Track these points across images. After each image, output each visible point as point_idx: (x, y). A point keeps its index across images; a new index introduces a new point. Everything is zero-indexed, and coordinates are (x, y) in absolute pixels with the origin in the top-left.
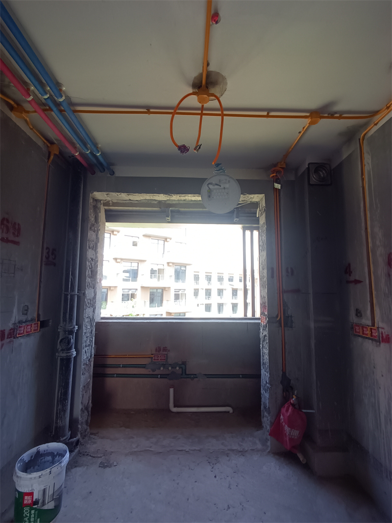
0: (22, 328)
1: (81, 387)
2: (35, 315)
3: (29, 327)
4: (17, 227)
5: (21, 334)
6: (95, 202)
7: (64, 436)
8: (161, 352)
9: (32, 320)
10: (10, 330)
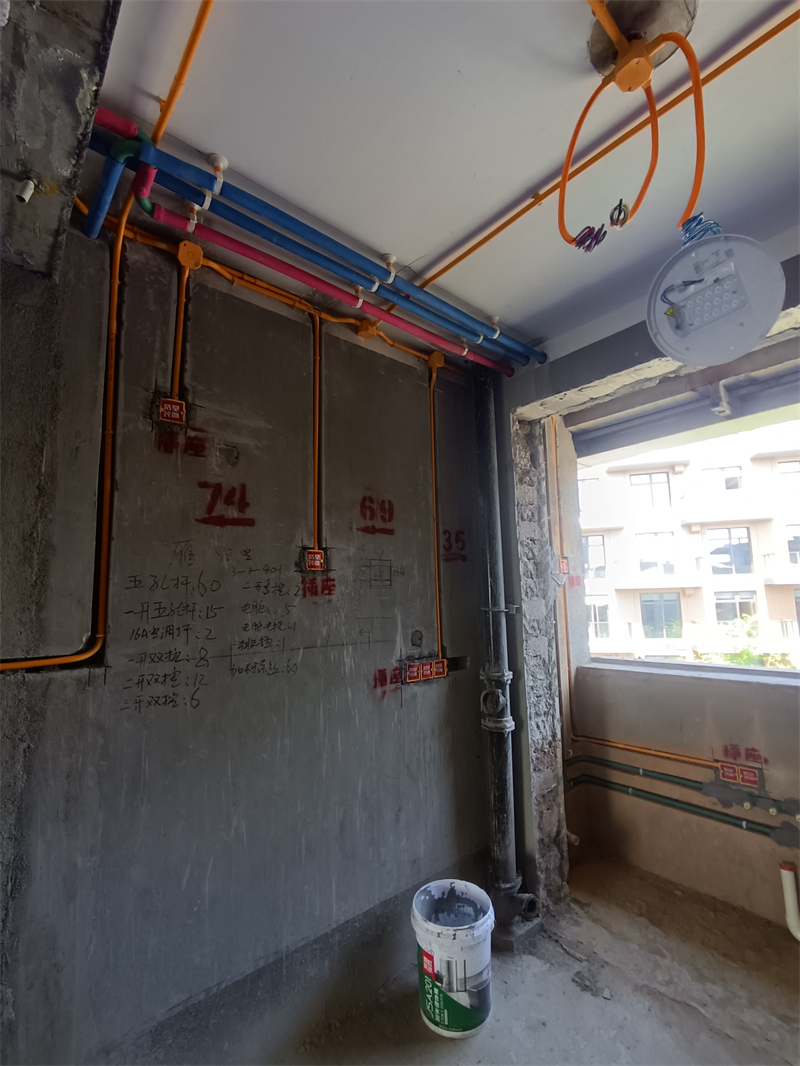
0: (415, 669)
1: (534, 795)
2: (436, 648)
3: (428, 667)
4: (387, 506)
6: (528, 428)
7: (509, 882)
8: (742, 760)
9: (430, 656)
10: (394, 670)
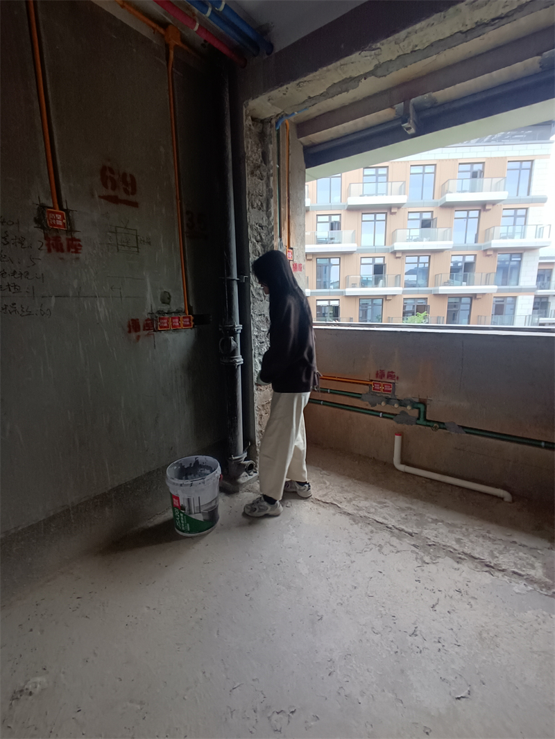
0: (165, 321)
2: (183, 306)
3: (177, 320)
4: (129, 179)
5: (165, 327)
7: (237, 456)
8: (385, 379)
9: (178, 312)
10: (146, 320)
